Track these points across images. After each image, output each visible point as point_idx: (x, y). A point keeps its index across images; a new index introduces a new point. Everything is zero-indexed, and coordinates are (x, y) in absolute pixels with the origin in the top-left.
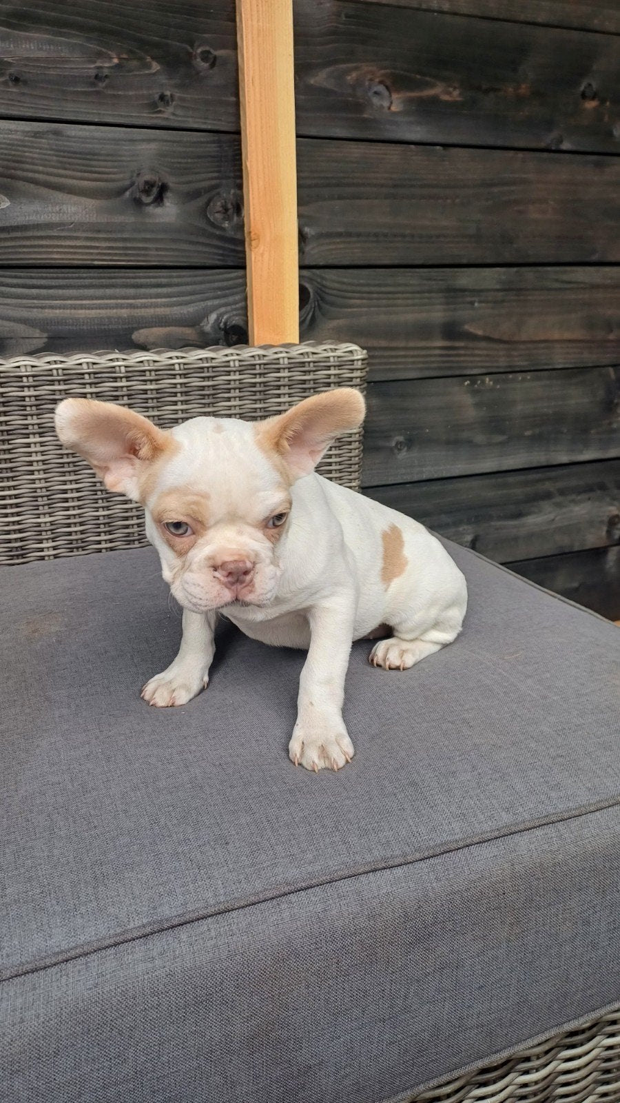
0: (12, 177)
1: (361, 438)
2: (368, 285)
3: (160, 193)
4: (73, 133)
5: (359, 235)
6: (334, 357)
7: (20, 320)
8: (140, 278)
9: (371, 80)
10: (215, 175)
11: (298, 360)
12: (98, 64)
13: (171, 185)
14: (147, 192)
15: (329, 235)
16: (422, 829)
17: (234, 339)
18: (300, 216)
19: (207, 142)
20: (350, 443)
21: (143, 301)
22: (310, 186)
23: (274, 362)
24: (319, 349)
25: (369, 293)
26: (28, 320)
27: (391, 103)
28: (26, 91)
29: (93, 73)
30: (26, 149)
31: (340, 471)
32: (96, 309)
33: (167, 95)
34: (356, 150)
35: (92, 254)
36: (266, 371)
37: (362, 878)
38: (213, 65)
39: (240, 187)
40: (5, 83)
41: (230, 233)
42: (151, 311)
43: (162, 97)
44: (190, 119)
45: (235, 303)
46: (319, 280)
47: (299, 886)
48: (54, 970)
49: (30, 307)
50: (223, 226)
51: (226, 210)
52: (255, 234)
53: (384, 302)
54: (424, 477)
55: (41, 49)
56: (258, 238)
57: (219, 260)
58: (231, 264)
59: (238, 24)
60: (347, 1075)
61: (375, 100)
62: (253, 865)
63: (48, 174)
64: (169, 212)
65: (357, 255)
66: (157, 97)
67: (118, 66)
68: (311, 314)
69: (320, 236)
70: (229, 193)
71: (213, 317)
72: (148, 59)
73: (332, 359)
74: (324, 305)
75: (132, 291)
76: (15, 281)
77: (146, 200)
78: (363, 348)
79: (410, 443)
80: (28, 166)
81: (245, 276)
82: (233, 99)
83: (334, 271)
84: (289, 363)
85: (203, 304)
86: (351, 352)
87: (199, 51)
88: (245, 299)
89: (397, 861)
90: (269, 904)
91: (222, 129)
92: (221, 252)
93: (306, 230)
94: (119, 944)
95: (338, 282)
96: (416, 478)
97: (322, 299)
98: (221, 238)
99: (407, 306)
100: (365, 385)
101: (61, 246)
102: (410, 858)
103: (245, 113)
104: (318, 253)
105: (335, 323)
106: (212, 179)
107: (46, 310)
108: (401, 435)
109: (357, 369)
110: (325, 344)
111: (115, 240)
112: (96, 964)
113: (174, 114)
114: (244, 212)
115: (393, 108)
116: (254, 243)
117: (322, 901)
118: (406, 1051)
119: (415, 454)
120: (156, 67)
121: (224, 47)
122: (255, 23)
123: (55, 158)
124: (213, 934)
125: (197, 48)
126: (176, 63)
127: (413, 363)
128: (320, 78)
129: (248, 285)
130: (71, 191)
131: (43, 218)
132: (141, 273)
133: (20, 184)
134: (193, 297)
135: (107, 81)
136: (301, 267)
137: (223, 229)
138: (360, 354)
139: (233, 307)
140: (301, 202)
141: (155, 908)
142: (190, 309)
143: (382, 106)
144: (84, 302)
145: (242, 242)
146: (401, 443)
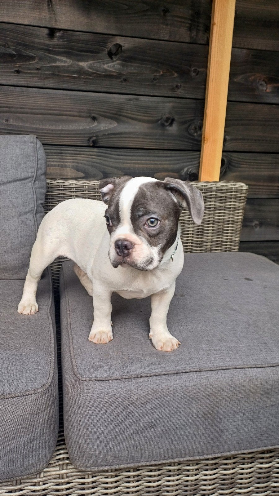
0: (120, 115)
1: (242, 221)
2: (250, 160)
3: (171, 121)
4: (143, 99)
5: (248, 140)
6: (235, 188)
7: (115, 167)
8: (160, 153)
9: (259, 79)
10: (194, 115)
11: (220, 188)
12: (155, 74)
13: (176, 119)
14: (167, 121)
15: (236, 139)
16: (268, 358)
17: (193, 178)
18: (225, 132)
19: (192, 103)
20: (237, 222)
21: (160, 162)
22: (230, 120)
23: (210, 188)
24: (229, 184)
25: (250, 163)
26: (118, 167)
27: (267, 88)
28: (128, 84)
29: (153, 77)
30: (125, 105)
31: (232, 233)
32: (143, 164)
33: (179, 85)
34: (250, 106)
35: (144, 144)
36: (207, 192)
37: (246, 369)
38: (197, 74)
39: (202, 120)
40: (121, 82)
41: (196, 138)
42: (163, 166)
43: (177, 86)
44: (186, 94)
45: (195, 164)
46: (230, 157)
47: (225, 368)
48: (146, 378)
49: (119, 163)
50: (194, 135)
51: (196, 128)
52: (207, 138)
53: (255, 167)
54: (266, 239)
55: (135, 69)
56: (208, 140)
57: (191, 148)
58: (195, 149)
59: (209, 59)
60: (235, 436)
61: (261, 88)
62: (208, 359)
63: (132, 114)
64: (174, 129)
65: (246, 147)
66: (175, 86)
67: (162, 75)
68: (225, 170)
69: (232, 140)
70: (198, 122)
71: (186, 169)
72: (174, 72)
73: (234, 189)
74: (230, 167)
75: (156, 158)
76: (115, 153)
77: (166, 124)
78: (247, 185)
79: (261, 224)
80: (125, 111)
81: (200, 154)
82: (203, 87)
83: (236, 153)
84: (216, 189)
85: (182, 164)
86: (242, 186)
87: (193, 69)
88: (199, 163)
89: (259, 366)
90: (214, 372)
91: (198, 98)
92: (192, 144)
93: (227, 137)
94: (166, 374)
95: (238, 158)
96: (262, 239)
97: (230, 164)
98: (192, 139)
99: (265, 168)
100: (246, 200)
101: (133, 141)
102: (264, 366)
103: (208, 92)
104: (230, 147)
105: (234, 174)
106: (192, 117)
107: (125, 164)
108: (257, 221)
109: (244, 193)
110: (231, 182)
111: (152, 139)
112: (159, 379)
113: (180, 92)
114: (203, 130)
115: (267, 91)
116: (205, 142)
117: (232, 374)
118: (257, 433)
119: (263, 229)
120: (176, 75)
121: (202, 67)
122: (216, 59)
123: (135, 108)
124: (195, 377)
125: (192, 68)
126: (184, 74)
127: (266, 192)
128: (238, 79)
129: (201, 157)
130: (140, 120)
131: (127, 130)
132: (161, 152)
133: (121, 117)
134: (179, 162)
135: (157, 80)
136: (223, 151)
137: (194, 136)
138: (245, 187)
139: (194, 166)
140: (226, 126)
141: (176, 367)
142: (178, 166)
143: (263, 90)
144: (139, 162)
145: (200, 141)
146: (257, 224)
